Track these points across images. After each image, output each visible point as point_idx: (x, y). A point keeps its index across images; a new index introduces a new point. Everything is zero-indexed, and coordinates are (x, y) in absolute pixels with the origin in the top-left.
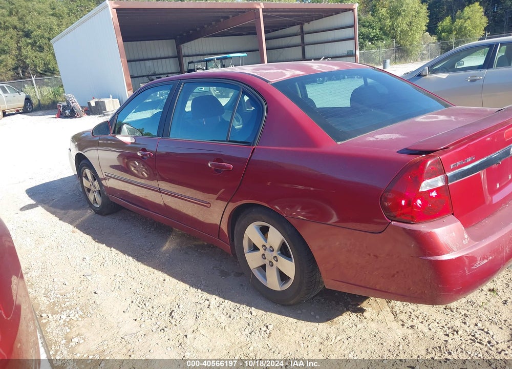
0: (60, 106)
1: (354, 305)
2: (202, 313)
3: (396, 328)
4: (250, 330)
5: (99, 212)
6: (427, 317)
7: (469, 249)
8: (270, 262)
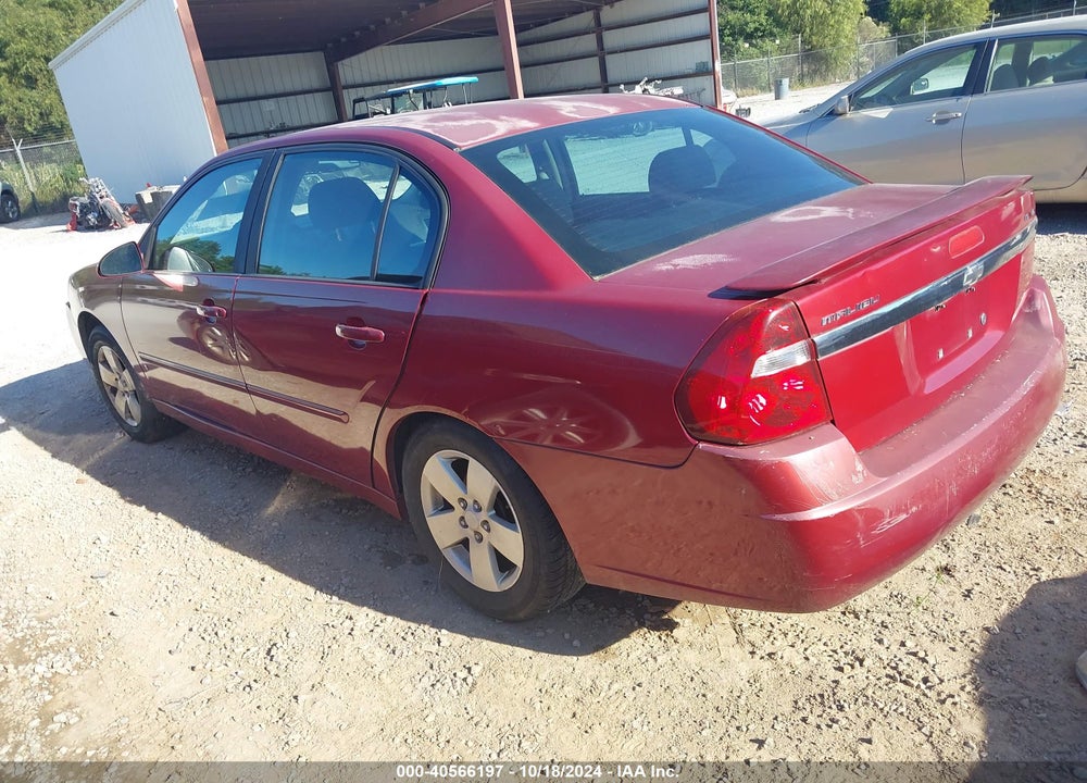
0: (76, 206)
1: (656, 613)
2: (335, 647)
3: (737, 660)
4: (432, 678)
5: (138, 436)
6: (805, 632)
7: (865, 493)
8: (476, 533)
